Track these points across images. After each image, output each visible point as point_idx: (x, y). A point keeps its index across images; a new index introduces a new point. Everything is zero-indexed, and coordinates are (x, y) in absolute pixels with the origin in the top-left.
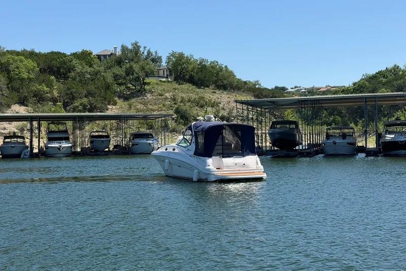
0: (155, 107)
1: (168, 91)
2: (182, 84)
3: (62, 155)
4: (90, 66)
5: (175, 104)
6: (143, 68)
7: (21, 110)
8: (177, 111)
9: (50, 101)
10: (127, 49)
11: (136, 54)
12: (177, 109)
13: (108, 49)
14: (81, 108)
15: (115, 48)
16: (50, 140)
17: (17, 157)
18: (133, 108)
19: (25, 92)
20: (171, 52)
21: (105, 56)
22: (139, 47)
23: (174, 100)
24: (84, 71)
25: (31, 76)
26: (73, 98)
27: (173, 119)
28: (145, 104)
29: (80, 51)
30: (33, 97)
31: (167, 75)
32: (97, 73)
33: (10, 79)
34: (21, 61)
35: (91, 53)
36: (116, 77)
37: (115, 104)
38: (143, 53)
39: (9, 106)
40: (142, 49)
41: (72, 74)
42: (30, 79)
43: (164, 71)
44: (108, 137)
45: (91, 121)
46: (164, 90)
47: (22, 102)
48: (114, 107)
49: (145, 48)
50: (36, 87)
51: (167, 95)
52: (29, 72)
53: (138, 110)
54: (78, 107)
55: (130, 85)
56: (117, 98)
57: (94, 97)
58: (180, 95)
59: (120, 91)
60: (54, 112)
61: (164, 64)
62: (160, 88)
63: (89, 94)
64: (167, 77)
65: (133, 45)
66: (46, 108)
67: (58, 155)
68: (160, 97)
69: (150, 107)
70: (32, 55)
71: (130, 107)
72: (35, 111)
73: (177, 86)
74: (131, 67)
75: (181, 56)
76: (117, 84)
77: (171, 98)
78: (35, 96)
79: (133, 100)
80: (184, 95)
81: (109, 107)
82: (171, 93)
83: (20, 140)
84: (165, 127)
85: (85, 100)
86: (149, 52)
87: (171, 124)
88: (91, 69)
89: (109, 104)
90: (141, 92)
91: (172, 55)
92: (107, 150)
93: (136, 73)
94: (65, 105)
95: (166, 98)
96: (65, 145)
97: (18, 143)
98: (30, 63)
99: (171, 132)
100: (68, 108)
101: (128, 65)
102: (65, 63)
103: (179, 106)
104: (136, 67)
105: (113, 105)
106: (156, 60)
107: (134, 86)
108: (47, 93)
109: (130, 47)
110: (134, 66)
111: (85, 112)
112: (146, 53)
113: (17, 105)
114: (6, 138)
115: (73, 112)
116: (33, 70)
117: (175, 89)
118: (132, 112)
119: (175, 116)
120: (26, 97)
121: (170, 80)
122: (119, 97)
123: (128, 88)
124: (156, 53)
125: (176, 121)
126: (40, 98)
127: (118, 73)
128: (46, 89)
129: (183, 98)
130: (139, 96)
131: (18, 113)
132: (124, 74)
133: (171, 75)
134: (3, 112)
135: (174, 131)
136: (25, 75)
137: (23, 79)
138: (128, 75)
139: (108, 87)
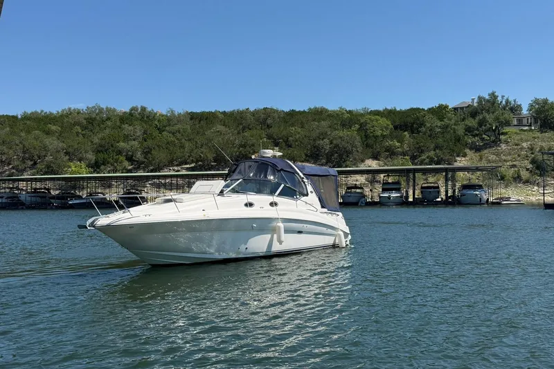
0: (509, 158)
1: (527, 141)
2: (545, 132)
3: (391, 204)
4: (441, 120)
5: (532, 153)
6: (497, 119)
7: (373, 164)
8: (533, 162)
9: (401, 155)
10: (484, 100)
11: (493, 103)
12: (533, 159)
13: (466, 101)
14: (427, 160)
15: (473, 99)
16: (384, 190)
17: (355, 204)
18: (484, 159)
19: (378, 147)
20: (533, 99)
21: (462, 108)
22: (496, 97)
23: (532, 149)
24: (434, 125)
25: (385, 133)
26: (422, 152)
27: (527, 170)
28: (498, 155)
29: (437, 106)
30: (385, 151)
31: (531, 123)
32: (447, 127)
33: (367, 137)
34: (377, 120)
35: (447, 107)
36: (469, 130)
37: (465, 155)
38: (501, 102)
39: (363, 161)
40: (499, 99)
41: (423, 129)
42: (384, 137)
43: (528, 119)
44: (438, 187)
45: (438, 173)
46: (522, 139)
47: (375, 157)
48: (463, 159)
49: (503, 97)
50: (389, 143)
51: (525, 145)
52: (382, 130)
53: (489, 161)
54: (425, 160)
55: (484, 136)
56: (468, 150)
57: (441, 150)
58: (539, 144)
59: (472, 143)
60: (402, 165)
61: (525, 112)
62: (518, 137)
63: (436, 147)
64: (530, 126)
65: (489, 95)
66: (396, 162)
67: (389, 204)
68: (516, 147)
69: (504, 158)
70: (389, 114)
71: (481, 159)
72: (386, 164)
73: (538, 134)
74: (484, 118)
75: (545, 101)
76: (472, 135)
77: (528, 148)
78: (387, 150)
79: (486, 151)
80: (544, 144)
81: (458, 159)
82: (529, 143)
83: (358, 191)
84: (518, 179)
85: (432, 153)
86: (507, 101)
87: (525, 175)
88: (442, 123)
89: (458, 156)
90: (496, 142)
91: (535, 102)
92: (439, 199)
93: (489, 124)
94: (413, 158)
95: (522, 149)
96: (394, 195)
97: (356, 192)
98: (384, 122)
99: (524, 183)
100: (416, 161)
101: (481, 117)
102: (418, 118)
103: (537, 155)
104: (490, 117)
105: (462, 156)
106: (515, 109)
107: (488, 136)
108: (398, 148)
109: (487, 97)
110: (488, 117)
111: (431, 165)
112: (504, 103)
113: (371, 160)
114: (348, 188)
115: (421, 165)
116: (387, 128)
117: (535, 138)
118: (483, 164)
119: (530, 166)
120: (379, 152)
121: (533, 128)
122: (471, 149)
123: (483, 139)
124: (515, 101)
125: (531, 171)
126: (391, 153)
127: (470, 124)
128: (397, 144)
129: (542, 148)
130: (493, 147)
131: (369, 166)
132: (476, 126)
133: (536, 122)
134: (357, 167)
135: (527, 182)
136: (379, 133)
137: (376, 137)
138: (481, 127)
139: (458, 140)
